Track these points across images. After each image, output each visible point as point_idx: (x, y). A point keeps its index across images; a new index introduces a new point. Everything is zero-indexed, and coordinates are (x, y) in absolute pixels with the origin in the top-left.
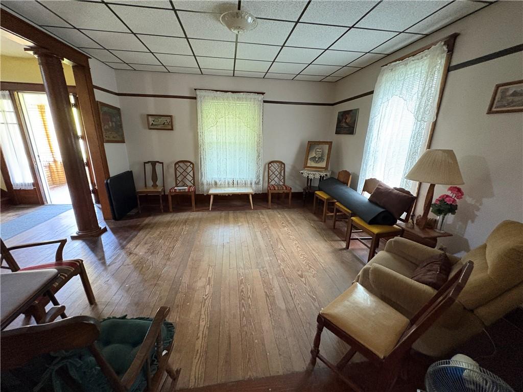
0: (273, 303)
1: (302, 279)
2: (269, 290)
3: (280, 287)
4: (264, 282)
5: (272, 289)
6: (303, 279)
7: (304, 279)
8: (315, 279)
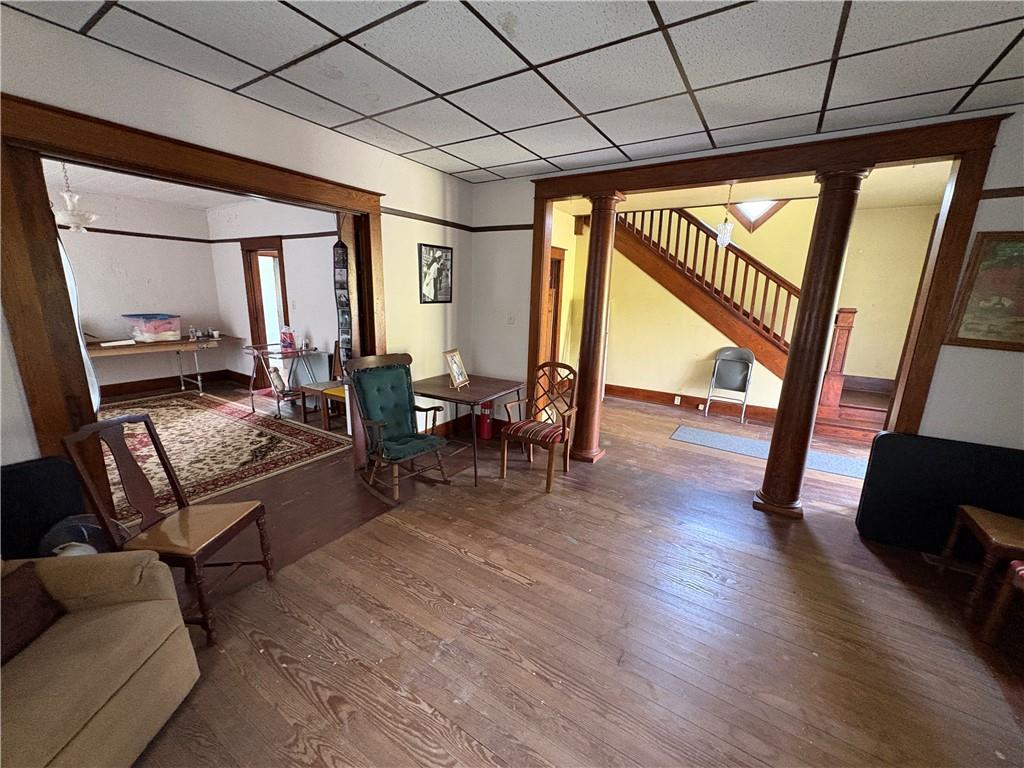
0: (363, 603)
1: (329, 693)
2: (386, 617)
3: (368, 635)
4: (408, 624)
5: (382, 621)
6: (326, 694)
7: (324, 699)
8: (292, 722)
